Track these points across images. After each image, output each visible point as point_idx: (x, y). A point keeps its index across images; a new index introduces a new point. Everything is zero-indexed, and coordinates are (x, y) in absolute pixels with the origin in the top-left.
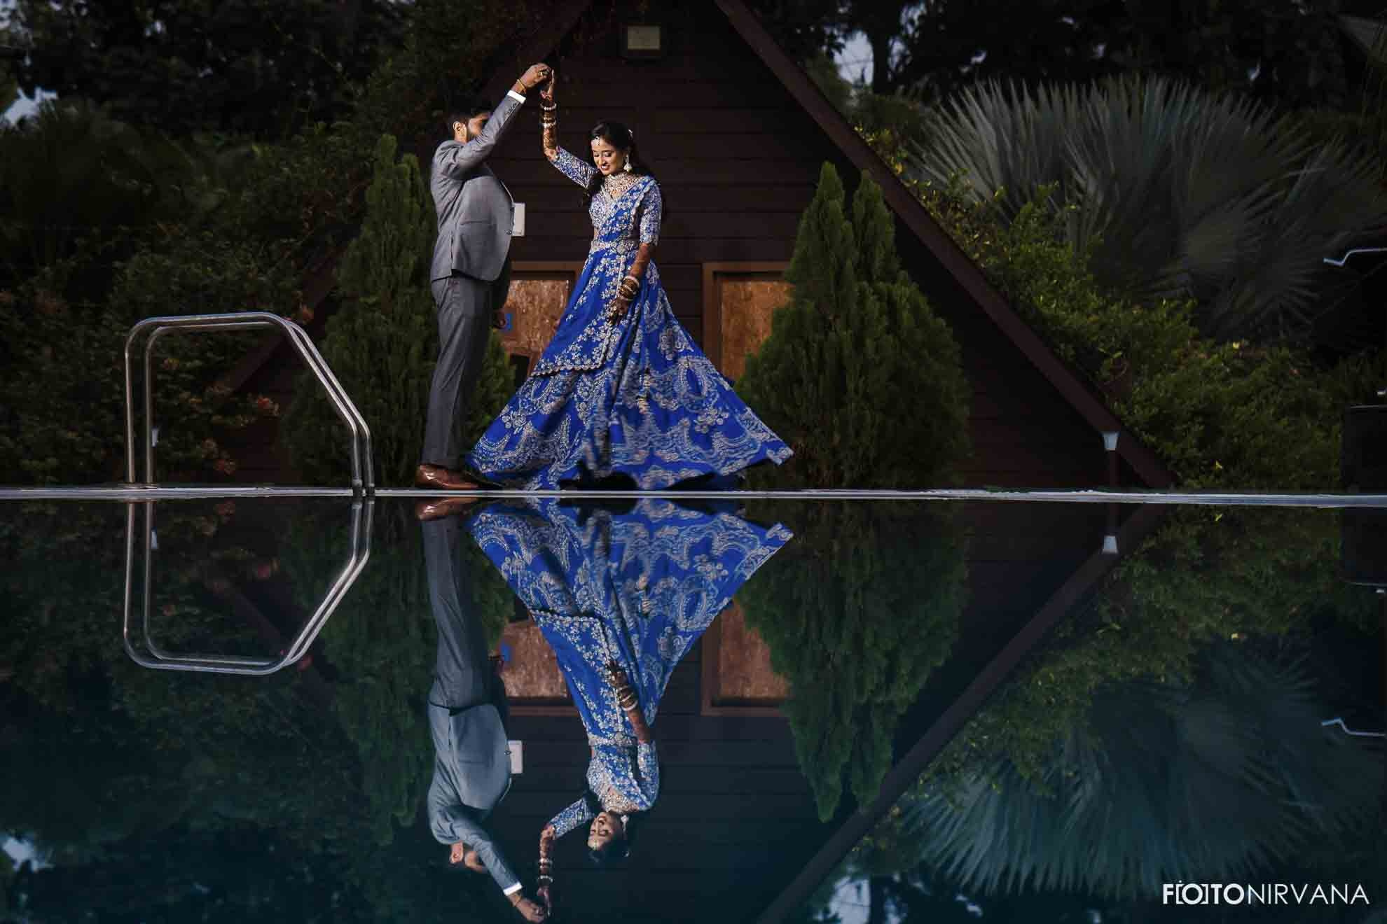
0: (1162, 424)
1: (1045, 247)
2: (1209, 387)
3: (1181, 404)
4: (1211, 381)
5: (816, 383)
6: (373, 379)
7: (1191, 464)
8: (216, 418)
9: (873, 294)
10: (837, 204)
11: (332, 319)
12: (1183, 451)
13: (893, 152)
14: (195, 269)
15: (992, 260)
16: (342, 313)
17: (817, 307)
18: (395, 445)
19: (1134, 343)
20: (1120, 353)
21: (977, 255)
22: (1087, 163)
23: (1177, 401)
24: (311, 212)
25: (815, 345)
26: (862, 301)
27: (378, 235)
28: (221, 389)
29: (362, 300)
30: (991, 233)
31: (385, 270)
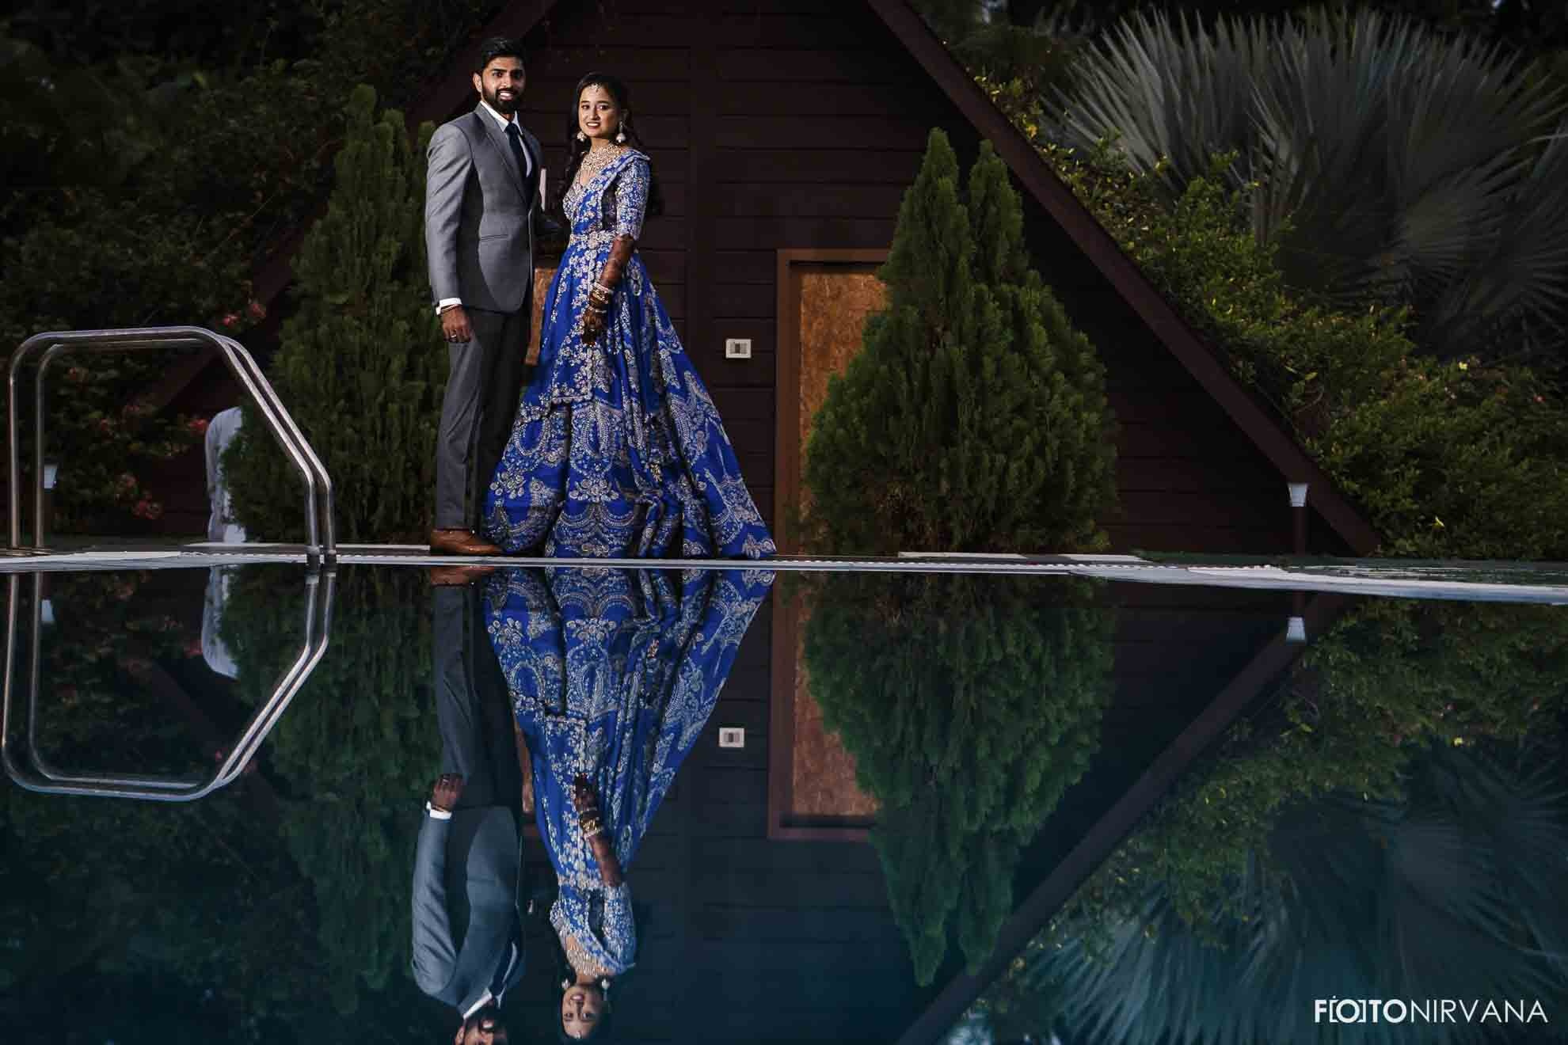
0: (1366, 467)
1: (1218, 236)
2: (1427, 419)
3: (1392, 442)
4: (1430, 413)
5: (919, 417)
6: (342, 402)
7: (1404, 518)
8: (135, 446)
9: (994, 299)
10: (947, 183)
11: (289, 325)
12: (1395, 501)
13: (1025, 108)
14: (111, 249)
15: (1151, 251)
16: (301, 317)
17: (922, 314)
18: (368, 489)
19: (1333, 361)
20: (1314, 374)
21: (1131, 244)
22: (1278, 120)
23: (1386, 437)
24: (264, 179)
25: (918, 365)
26: (979, 309)
27: (350, 215)
28: (143, 408)
29: (328, 299)
30: (1152, 214)
31: (358, 260)
